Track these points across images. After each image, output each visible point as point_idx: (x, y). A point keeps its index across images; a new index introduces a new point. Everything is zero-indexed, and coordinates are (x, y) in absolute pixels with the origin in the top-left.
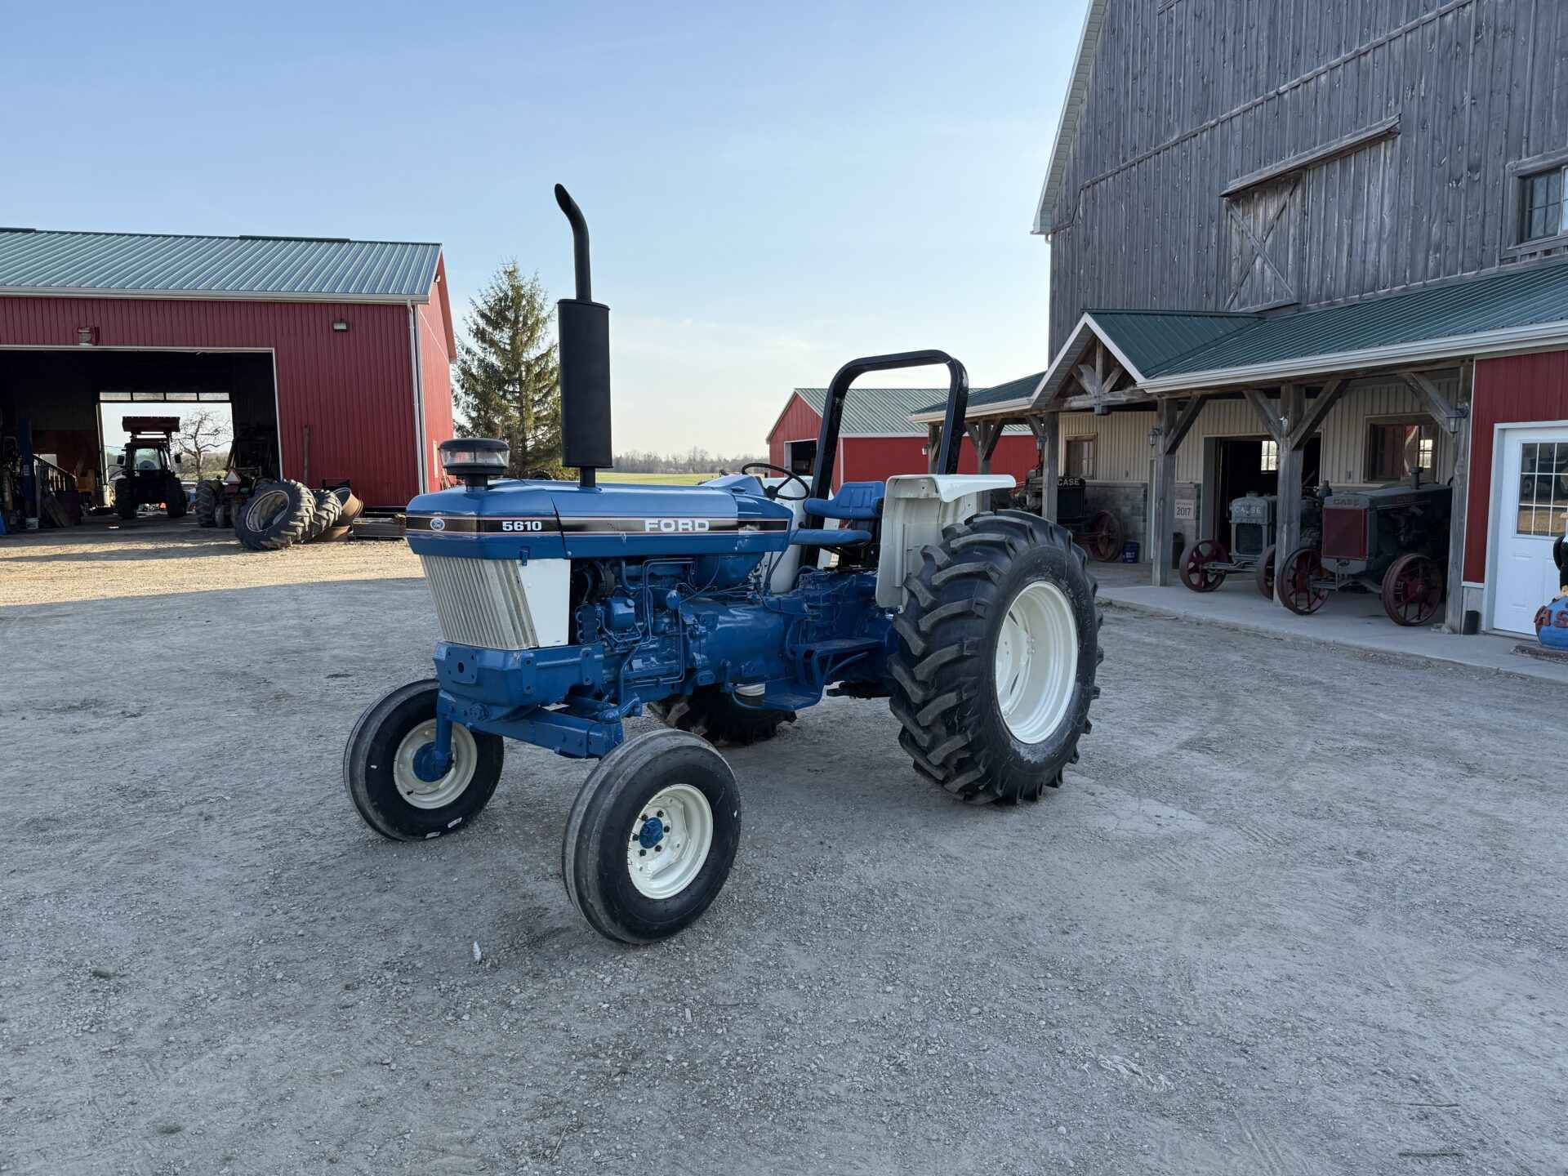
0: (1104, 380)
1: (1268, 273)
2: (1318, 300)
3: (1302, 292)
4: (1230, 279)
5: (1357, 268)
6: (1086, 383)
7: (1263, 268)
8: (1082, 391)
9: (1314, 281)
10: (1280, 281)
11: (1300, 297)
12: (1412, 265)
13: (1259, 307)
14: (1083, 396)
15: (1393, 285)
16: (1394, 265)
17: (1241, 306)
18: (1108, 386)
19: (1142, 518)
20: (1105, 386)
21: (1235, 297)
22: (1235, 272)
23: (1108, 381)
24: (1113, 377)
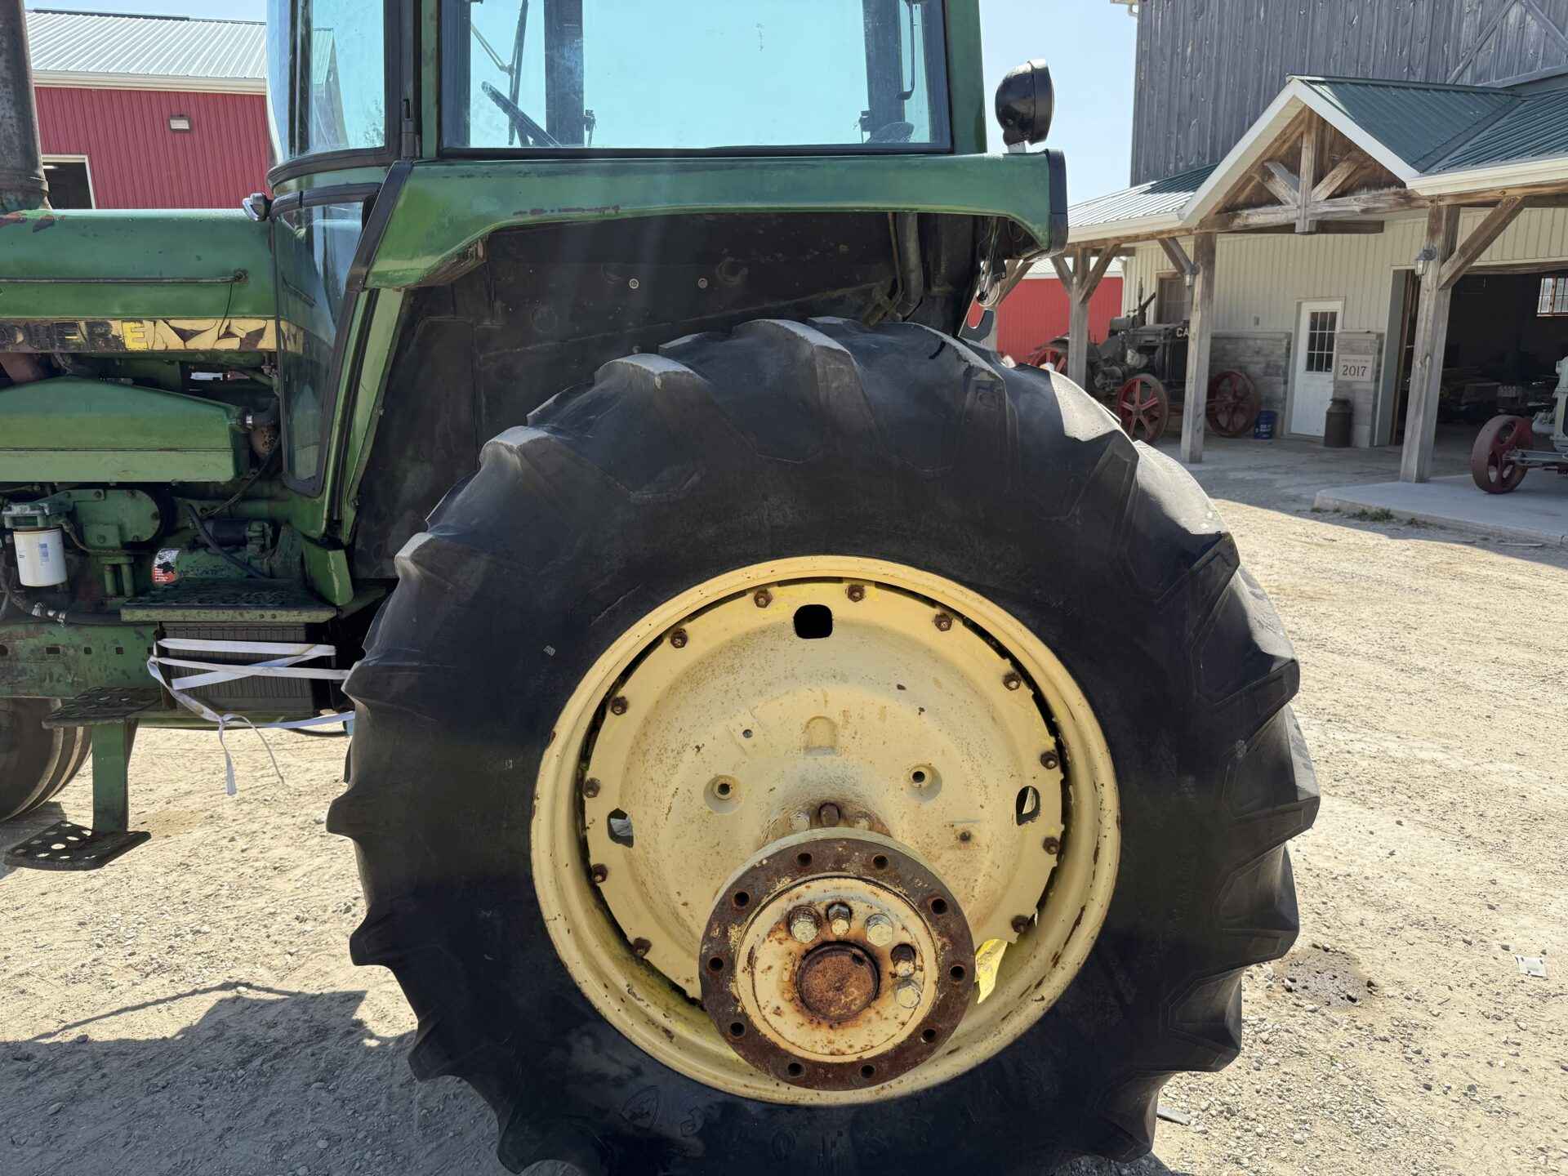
0: (1316, 183)
1: (1533, 26)
4: (1459, 42)
6: (1279, 186)
7: (1522, 21)
8: (1274, 201)
10: (1555, 39)
13: (1510, 80)
14: (1275, 209)
17: (1479, 78)
18: (1323, 190)
19: (1282, 379)
20: (1318, 188)
21: (1465, 67)
22: (1467, 30)
23: (1326, 181)
24: (1336, 177)
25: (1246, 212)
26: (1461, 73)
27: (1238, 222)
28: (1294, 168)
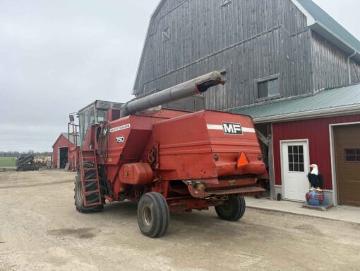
12: (232, 103)
15: (227, 108)
16: (227, 103)
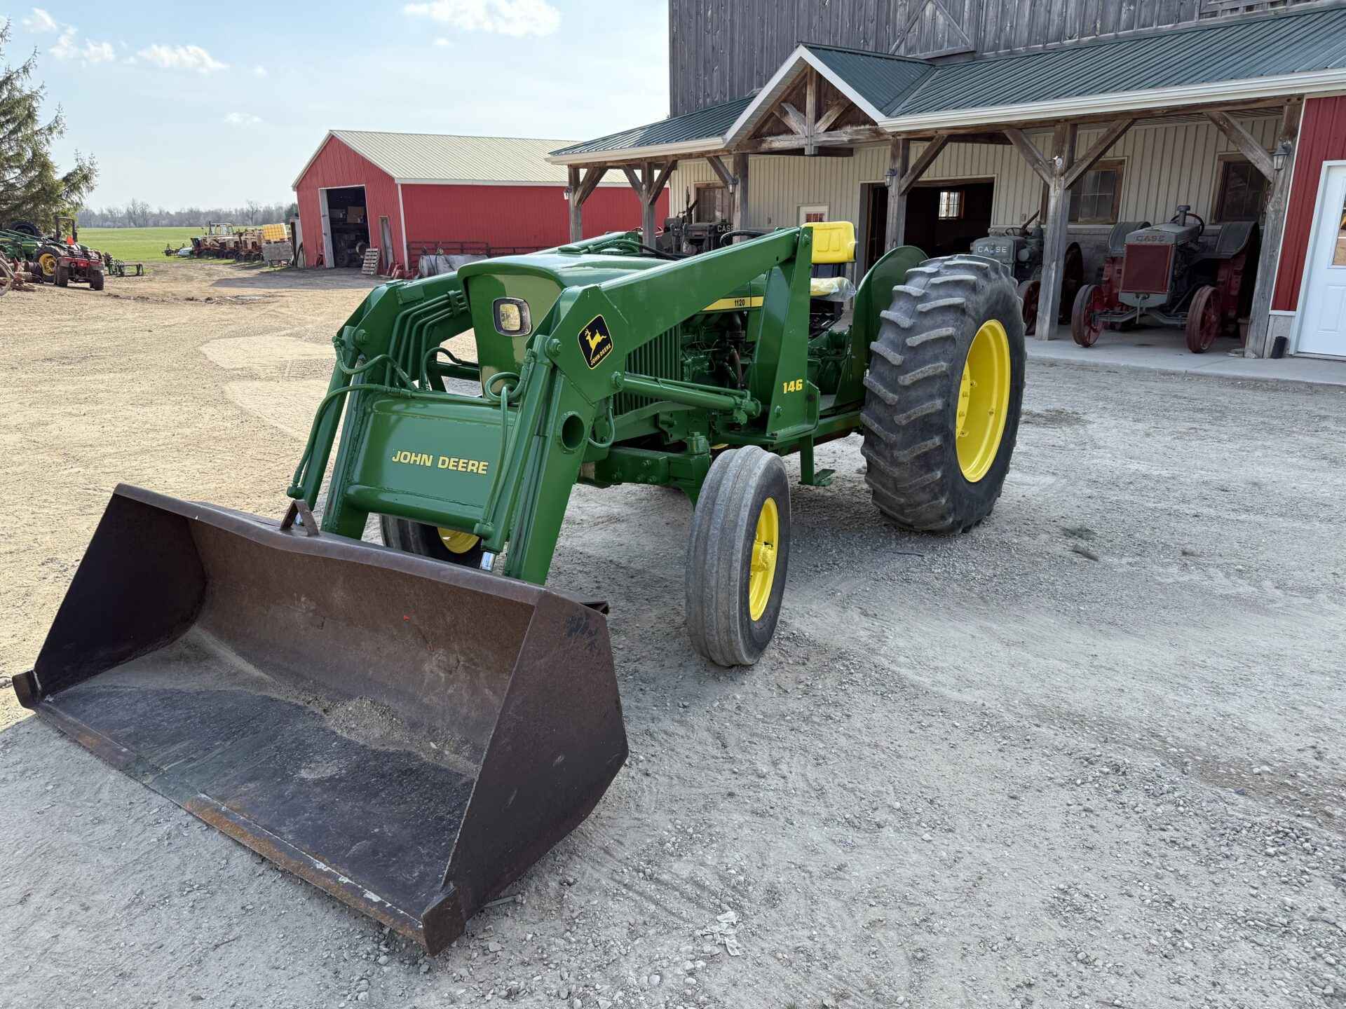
0: (817, 119)
1: (941, 19)
2: (995, 48)
3: (979, 41)
4: (895, 24)
5: (1042, 19)
6: (793, 120)
7: (934, 15)
8: (789, 131)
9: (991, 29)
10: (954, 29)
11: (976, 45)
12: (1104, 17)
13: (930, 54)
14: (790, 137)
15: (1082, 35)
16: (1082, 15)
17: (909, 50)
18: (822, 125)
20: (818, 124)
21: (901, 43)
22: (901, 17)
23: (823, 119)
24: (831, 116)
25: (770, 139)
26: (898, 47)
27: (765, 146)
28: (801, 108)
